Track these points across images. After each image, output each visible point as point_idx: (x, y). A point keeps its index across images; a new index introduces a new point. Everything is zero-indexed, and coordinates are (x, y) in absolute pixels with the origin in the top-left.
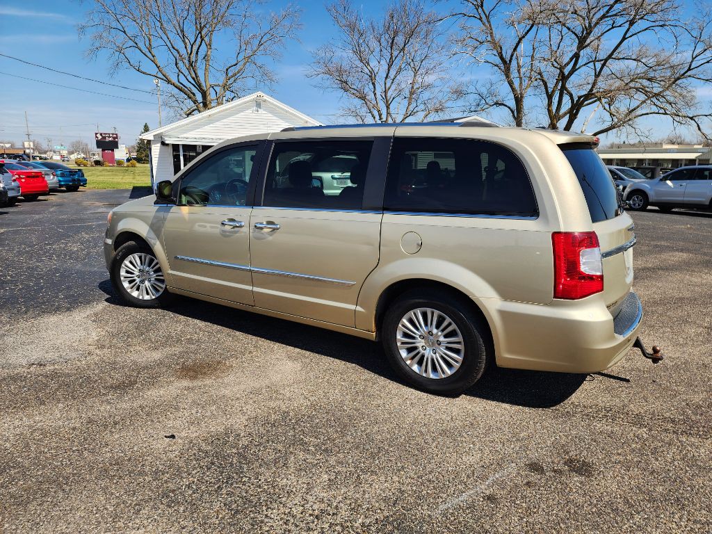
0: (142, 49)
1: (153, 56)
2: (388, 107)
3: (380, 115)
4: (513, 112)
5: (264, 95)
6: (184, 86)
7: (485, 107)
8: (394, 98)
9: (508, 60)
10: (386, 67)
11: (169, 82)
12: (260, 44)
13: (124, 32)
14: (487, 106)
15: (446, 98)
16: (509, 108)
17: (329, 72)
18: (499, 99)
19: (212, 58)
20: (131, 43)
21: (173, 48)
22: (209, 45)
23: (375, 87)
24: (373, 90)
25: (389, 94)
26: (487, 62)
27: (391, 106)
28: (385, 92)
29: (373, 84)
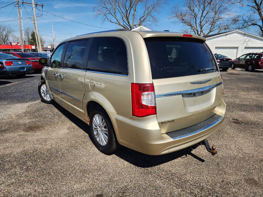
0: (112, 14)
1: (116, 16)
2: (201, 29)
3: (198, 32)
4: (261, 28)
5: (143, 27)
6: (125, 26)
7: (247, 26)
8: (204, 25)
9: (259, 4)
10: (202, 12)
11: (120, 25)
12: (153, 8)
13: (107, 8)
14: (248, 26)
15: (230, 23)
16: (259, 26)
17: (177, 16)
18: (254, 22)
19: (136, 15)
20: (109, 12)
21: (122, 12)
22: (135, 10)
23: (196, 21)
24: (195, 22)
25: (202, 23)
26: (249, 6)
27: (203, 28)
28: (200, 22)
29: (196, 19)
